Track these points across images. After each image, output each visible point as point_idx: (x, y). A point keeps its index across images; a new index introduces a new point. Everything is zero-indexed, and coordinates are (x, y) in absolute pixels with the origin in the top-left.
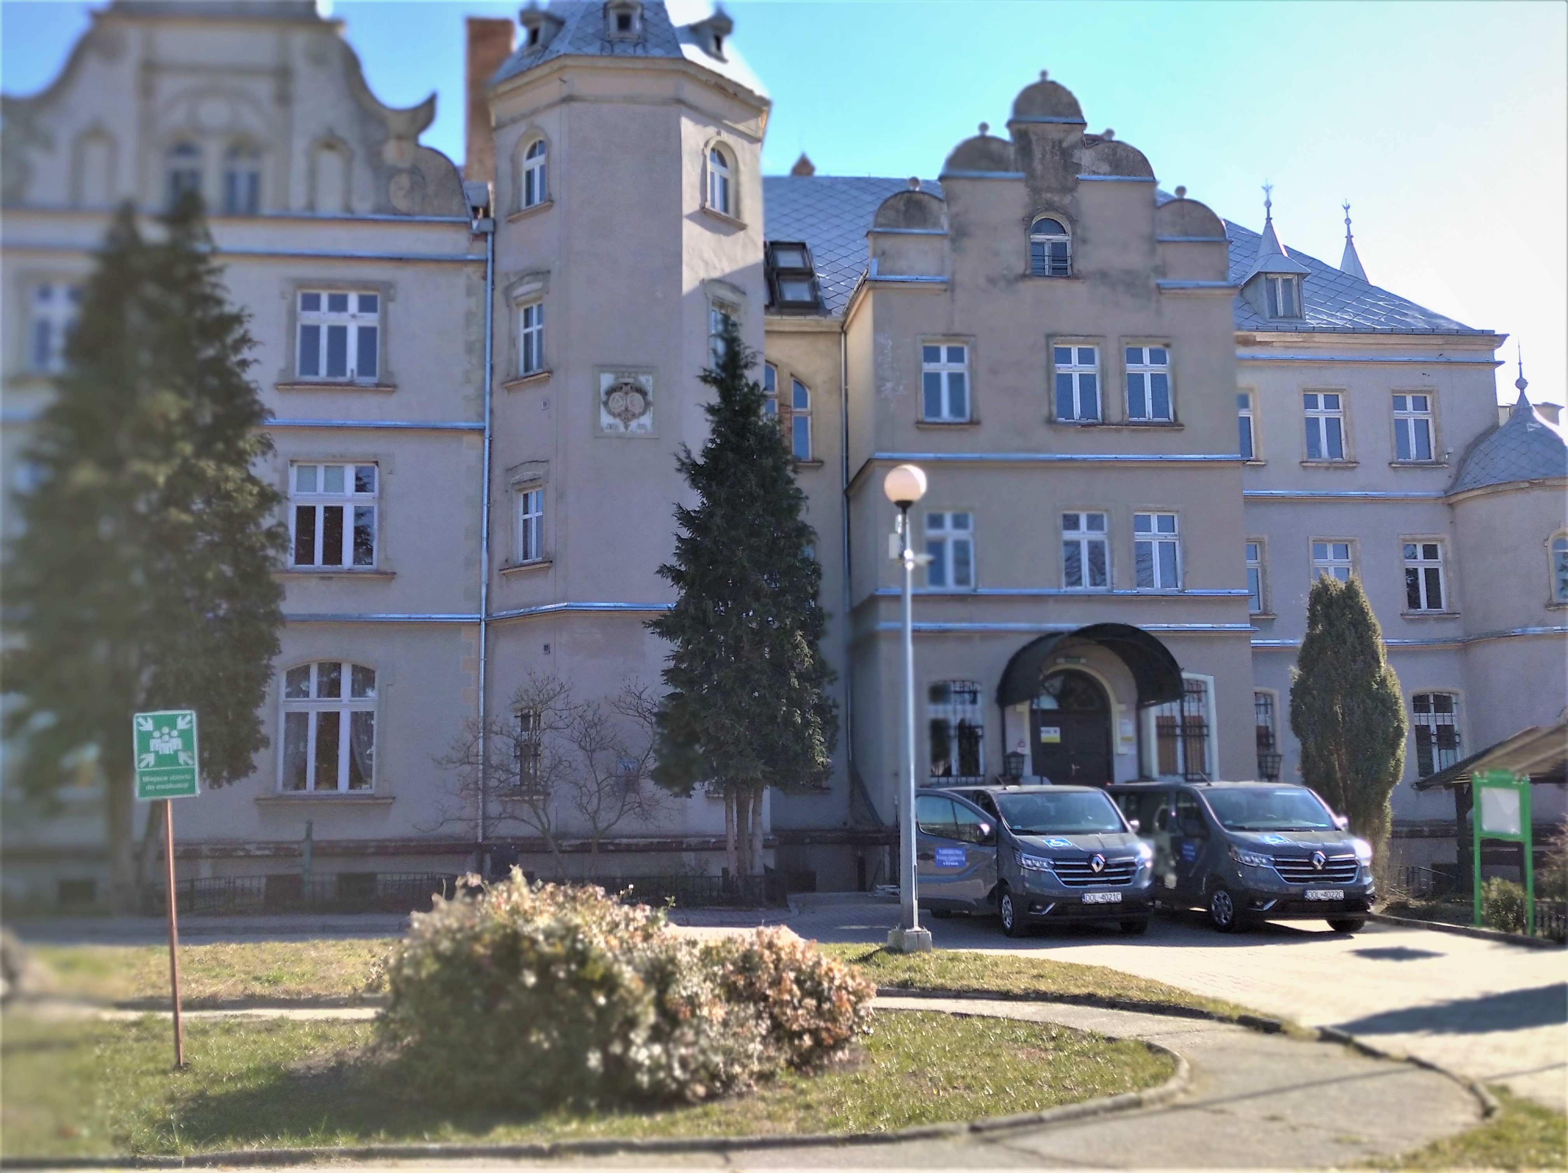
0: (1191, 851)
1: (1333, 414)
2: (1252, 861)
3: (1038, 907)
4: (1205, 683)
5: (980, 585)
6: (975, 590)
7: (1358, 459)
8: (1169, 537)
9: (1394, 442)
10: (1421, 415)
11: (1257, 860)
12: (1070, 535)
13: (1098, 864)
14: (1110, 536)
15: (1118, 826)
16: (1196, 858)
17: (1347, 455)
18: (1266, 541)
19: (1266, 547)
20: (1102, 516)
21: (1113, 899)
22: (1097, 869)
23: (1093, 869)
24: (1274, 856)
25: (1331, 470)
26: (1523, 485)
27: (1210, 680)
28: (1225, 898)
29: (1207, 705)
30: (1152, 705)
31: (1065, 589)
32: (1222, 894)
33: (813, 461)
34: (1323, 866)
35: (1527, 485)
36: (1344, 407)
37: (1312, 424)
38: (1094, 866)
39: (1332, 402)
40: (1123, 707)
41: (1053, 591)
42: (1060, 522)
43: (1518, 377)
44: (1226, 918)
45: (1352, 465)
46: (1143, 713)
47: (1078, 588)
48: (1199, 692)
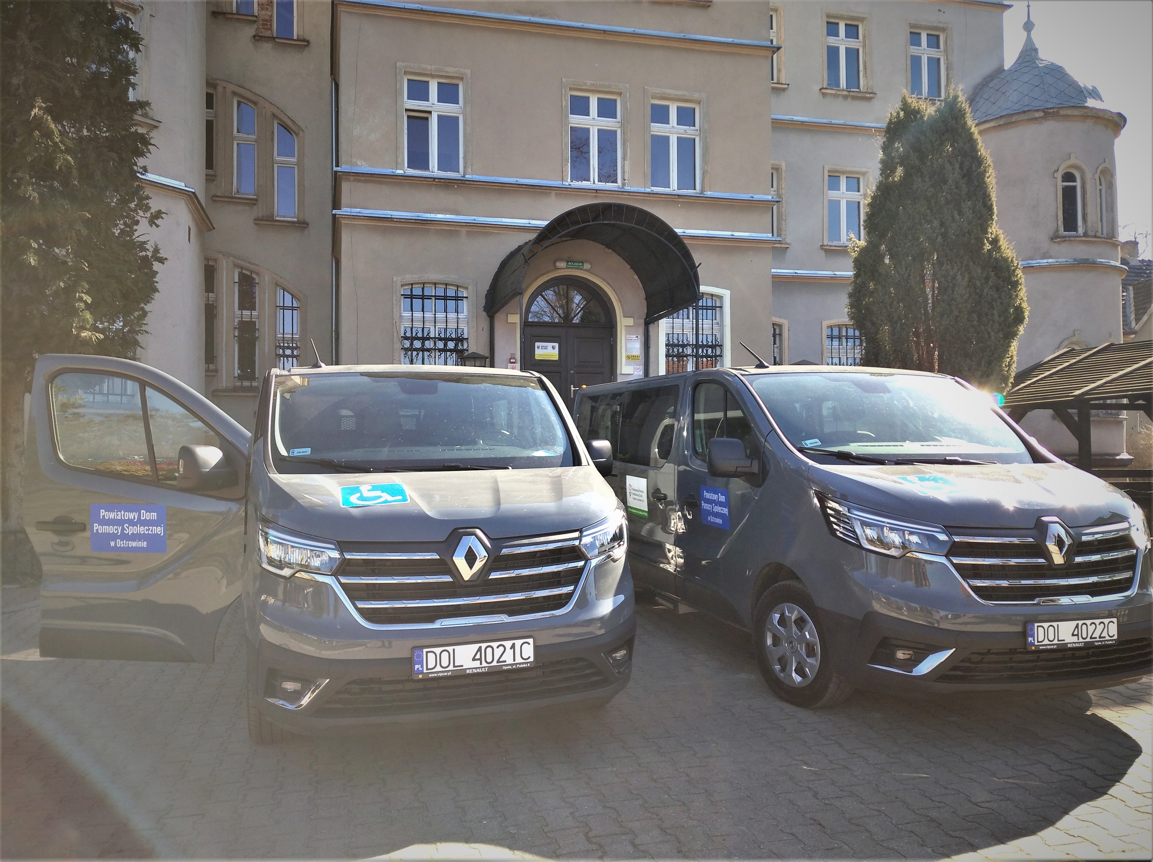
0: (721, 504)
1: (853, 44)
2: (881, 541)
3: (290, 686)
4: (720, 298)
5: (469, 170)
6: (464, 176)
7: (875, 90)
8: (688, 132)
9: (909, 76)
10: (934, 53)
11: (895, 538)
12: (577, 120)
13: (471, 558)
14: (622, 125)
15: (559, 449)
16: (732, 519)
17: (864, 86)
18: (784, 168)
19: (783, 174)
20: (615, 100)
21: (508, 658)
22: (467, 573)
23: (453, 571)
24: (949, 529)
25: (849, 99)
26: (1037, 115)
27: (726, 294)
28: (800, 622)
29: (721, 325)
30: (661, 317)
31: (568, 182)
32: (794, 613)
33: (298, 40)
34: (1069, 555)
35: (1041, 114)
36: (864, 37)
37: (833, 53)
38: (460, 561)
39: (852, 31)
40: (630, 322)
41: (557, 183)
42: (567, 103)
43: (1026, 19)
44: (800, 671)
45: (868, 97)
46: (651, 327)
47: (585, 184)
48: (713, 308)
